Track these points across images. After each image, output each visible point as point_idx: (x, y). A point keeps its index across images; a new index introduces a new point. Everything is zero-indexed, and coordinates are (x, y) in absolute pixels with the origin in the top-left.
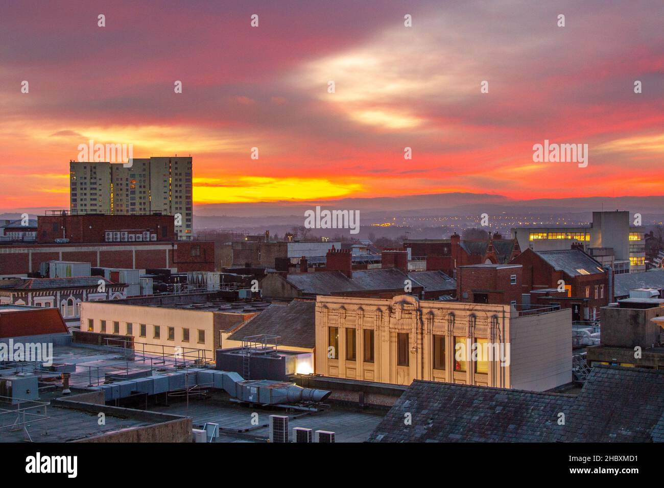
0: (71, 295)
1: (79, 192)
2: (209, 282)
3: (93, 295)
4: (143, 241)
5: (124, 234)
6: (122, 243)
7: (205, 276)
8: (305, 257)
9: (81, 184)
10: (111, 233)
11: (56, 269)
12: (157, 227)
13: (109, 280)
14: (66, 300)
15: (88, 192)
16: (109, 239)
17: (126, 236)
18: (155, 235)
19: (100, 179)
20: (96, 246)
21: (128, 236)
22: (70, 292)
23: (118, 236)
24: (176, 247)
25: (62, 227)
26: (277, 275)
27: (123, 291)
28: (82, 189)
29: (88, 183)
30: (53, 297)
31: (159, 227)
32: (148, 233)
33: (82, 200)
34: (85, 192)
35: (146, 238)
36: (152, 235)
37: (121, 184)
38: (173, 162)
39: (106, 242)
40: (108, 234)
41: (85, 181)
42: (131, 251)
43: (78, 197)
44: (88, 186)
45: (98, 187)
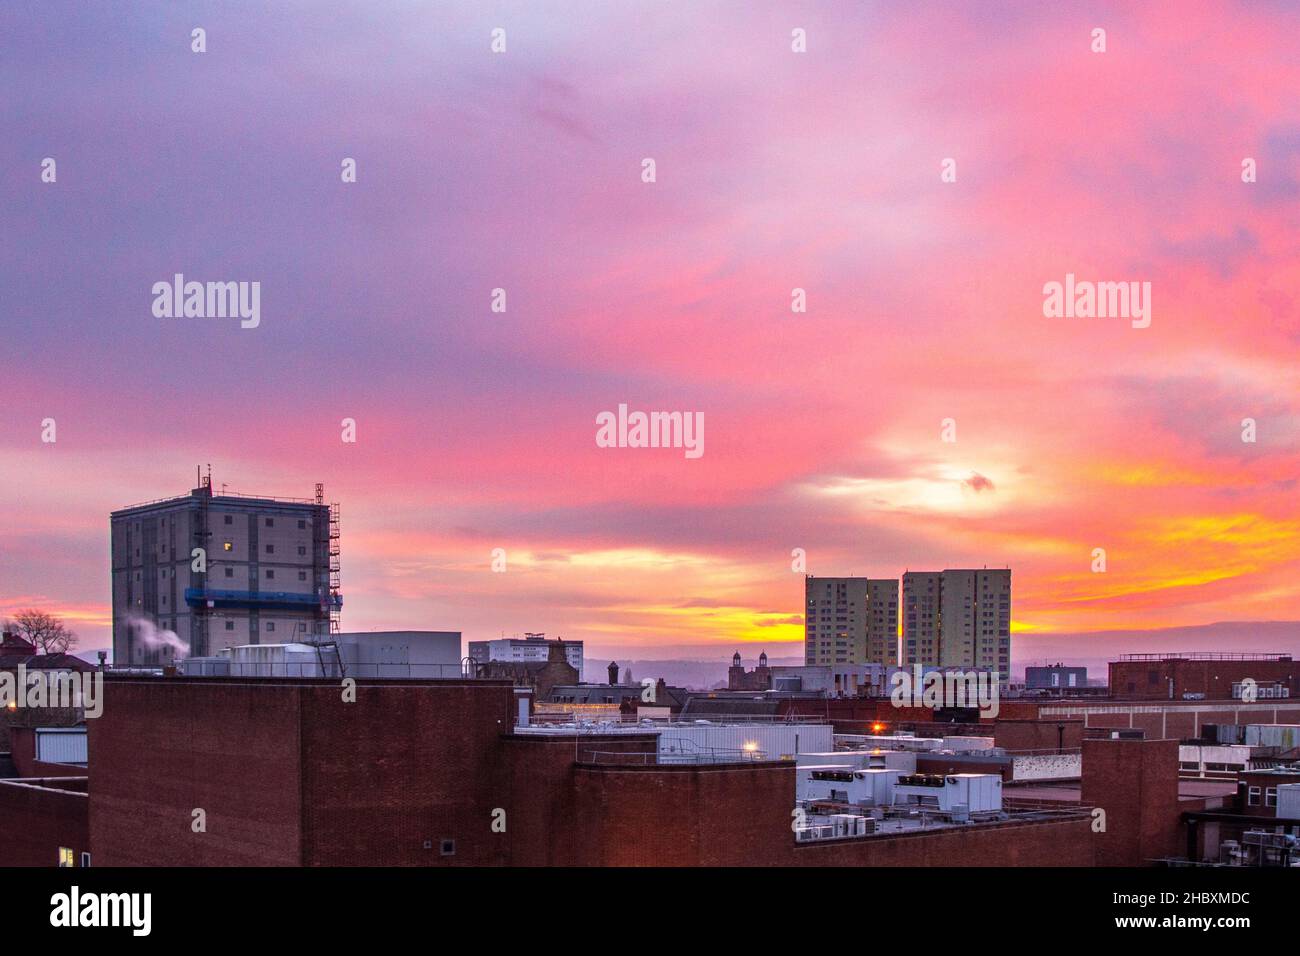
1: (818, 624)
4: (1275, 698)
9: (823, 611)
12: (1288, 679)
15: (833, 624)
18: (1287, 690)
19: (852, 604)
21: (1259, 691)
25: (1167, 677)
28: (823, 619)
29: (834, 611)
31: (1290, 677)
33: (823, 636)
34: (829, 623)
35: (1277, 693)
38: (981, 577)
41: (829, 607)
43: (818, 632)
44: (834, 615)
45: (849, 616)
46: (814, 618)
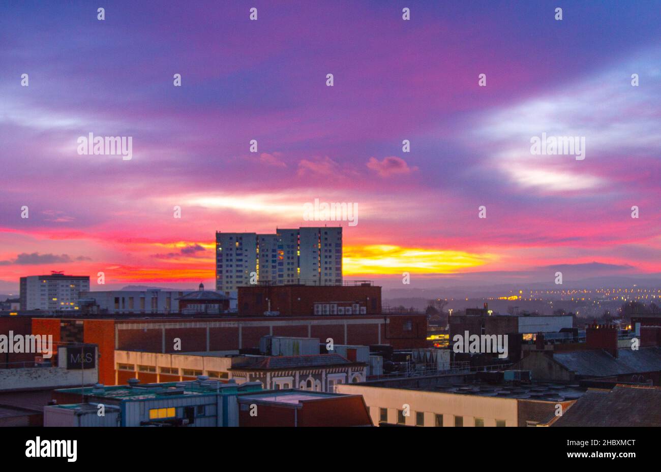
0: (310, 375)
1: (224, 263)
2: (439, 360)
3: (333, 375)
4: (352, 315)
5: (333, 307)
6: (332, 316)
7: (434, 354)
8: (541, 333)
9: (227, 255)
10: (320, 305)
11: (280, 345)
12: (367, 300)
13: (346, 359)
14: (305, 381)
15: (234, 263)
16: (318, 311)
17: (335, 309)
18: (364, 308)
19: (246, 250)
20: (307, 319)
21: (337, 309)
22: (309, 372)
23: (328, 309)
24: (388, 321)
25: (267, 299)
26: (542, 354)
27: (362, 370)
28: (227, 260)
29: (234, 255)
30: (292, 378)
31: (368, 299)
32: (358, 305)
33: (227, 271)
34: (231, 263)
35: (355, 311)
36: (362, 308)
37: (267, 256)
38: (323, 232)
39: (316, 315)
40: (318, 307)
41: (231, 252)
42: (342, 326)
43: (224, 269)
44: (234, 257)
45: (245, 259)
46: (221, 259)
